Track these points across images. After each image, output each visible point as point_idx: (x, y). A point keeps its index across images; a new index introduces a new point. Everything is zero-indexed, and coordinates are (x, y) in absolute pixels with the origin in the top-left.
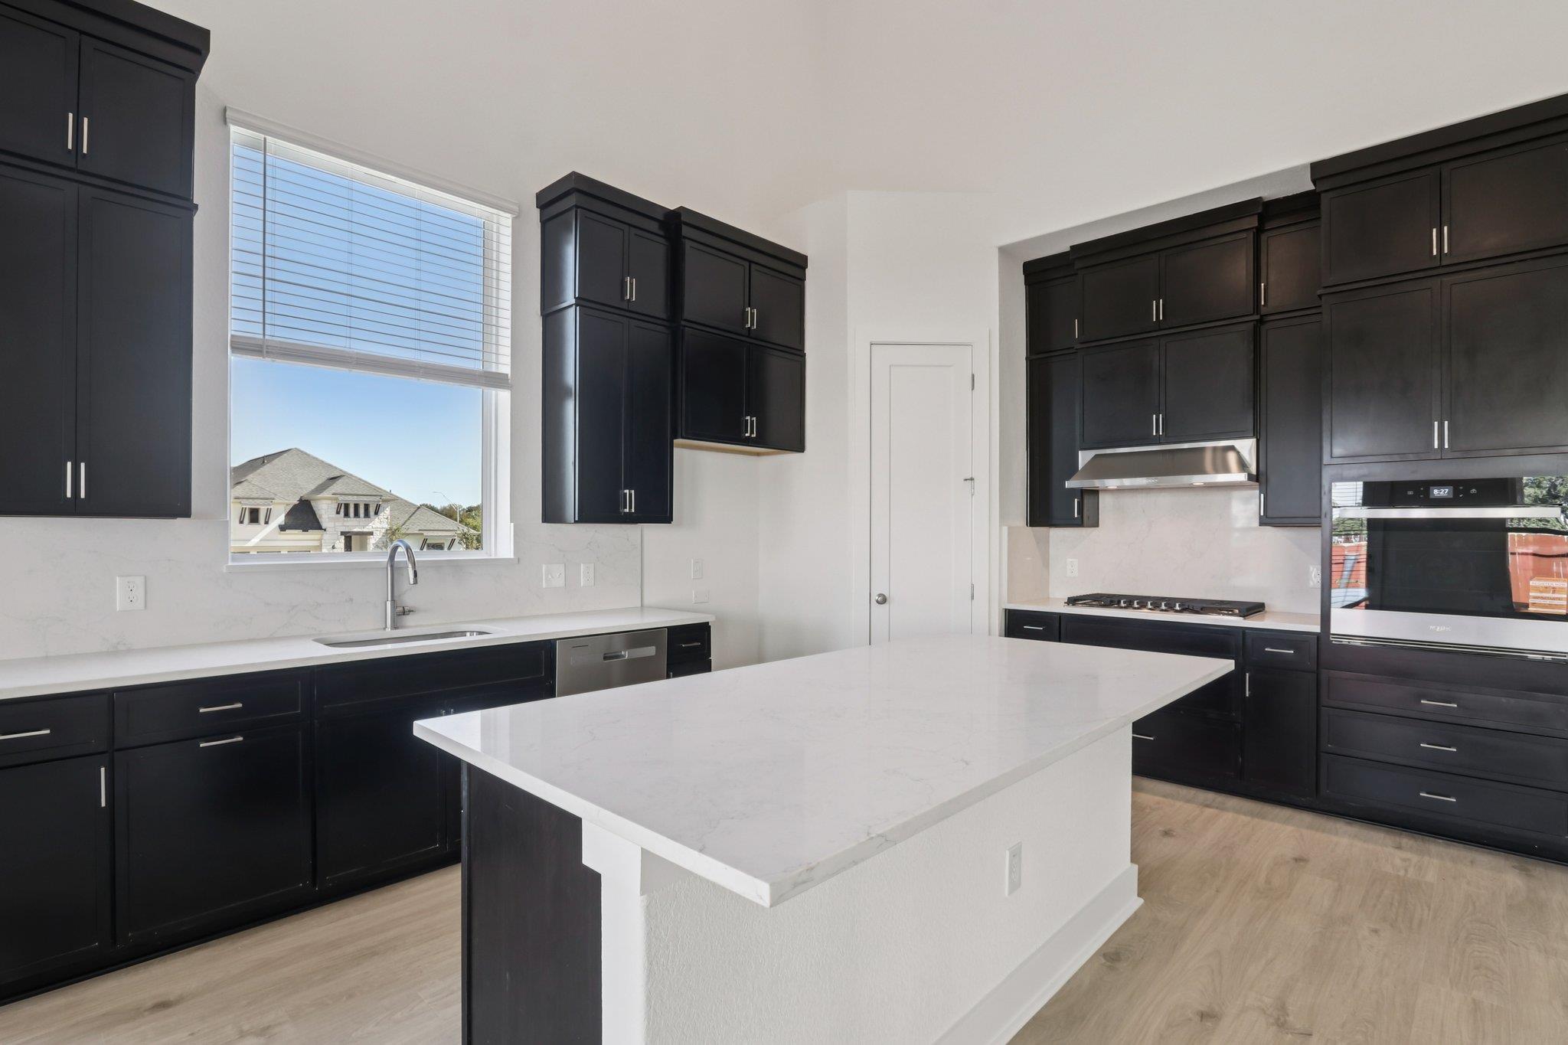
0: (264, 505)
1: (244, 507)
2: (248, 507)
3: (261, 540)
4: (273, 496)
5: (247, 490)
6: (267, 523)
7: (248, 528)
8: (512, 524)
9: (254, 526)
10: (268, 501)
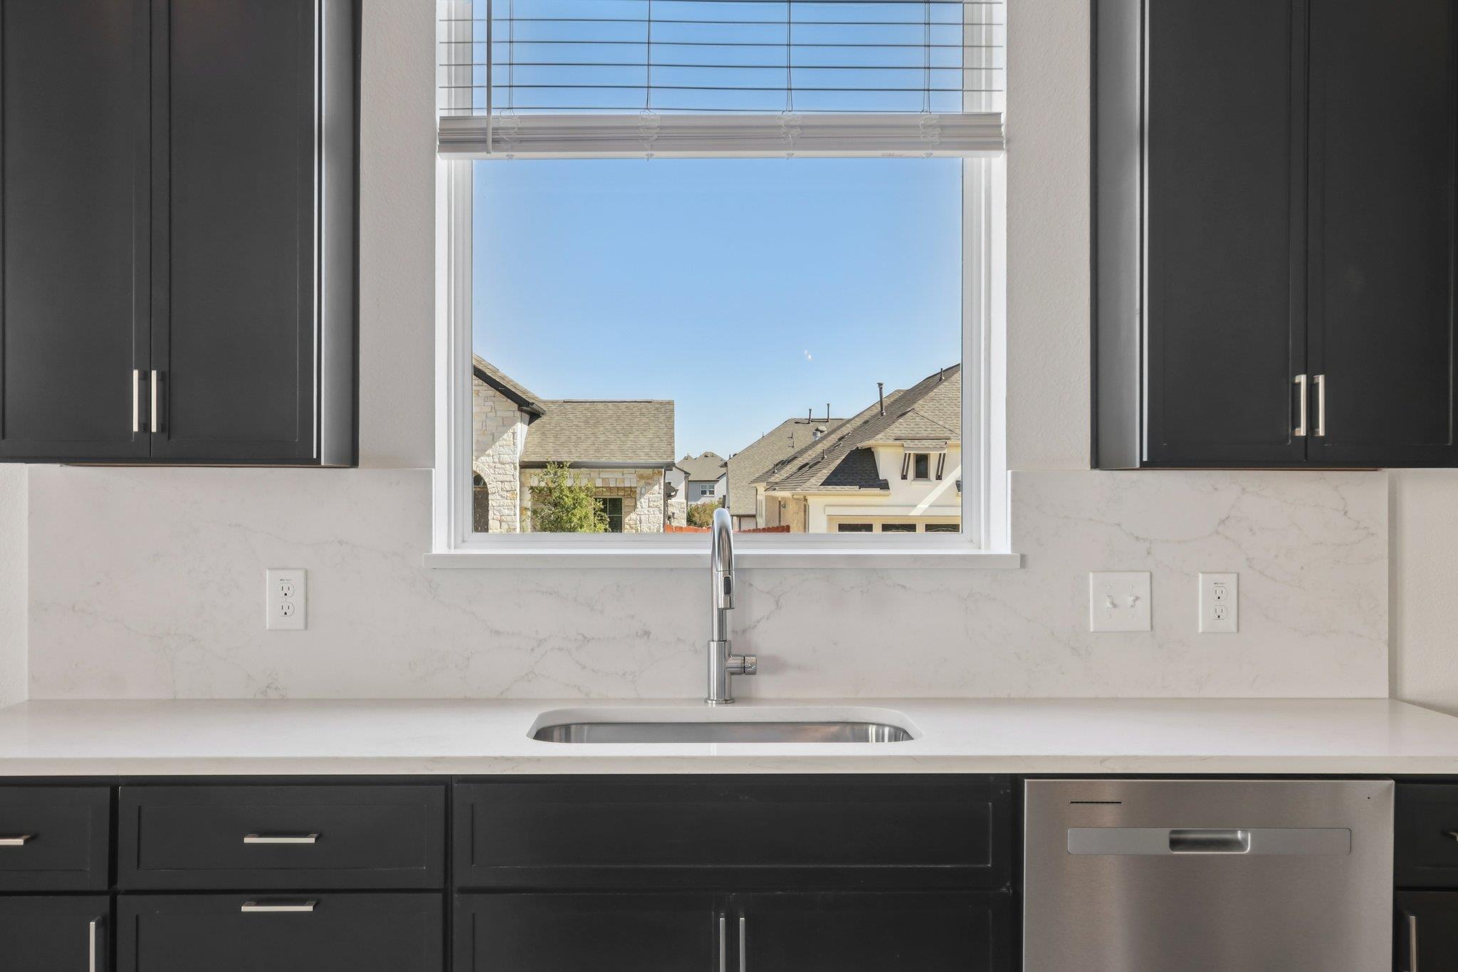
0: (935, 448)
1: (908, 452)
2: (912, 452)
3: (930, 506)
4: (947, 434)
5: (912, 425)
6: (939, 477)
7: (915, 486)
8: (1009, 472)
9: (921, 485)
10: (941, 443)
